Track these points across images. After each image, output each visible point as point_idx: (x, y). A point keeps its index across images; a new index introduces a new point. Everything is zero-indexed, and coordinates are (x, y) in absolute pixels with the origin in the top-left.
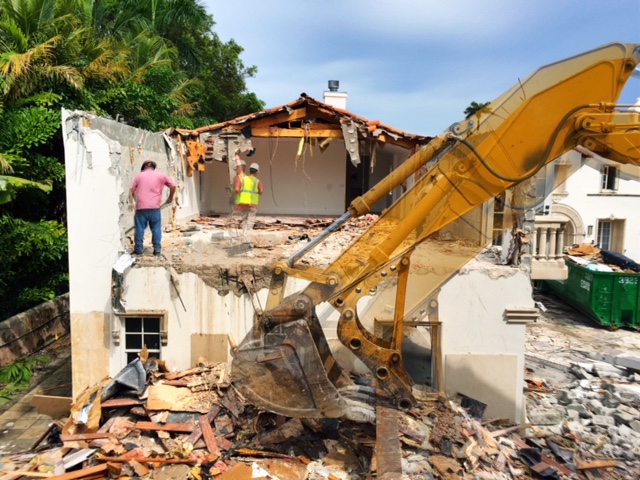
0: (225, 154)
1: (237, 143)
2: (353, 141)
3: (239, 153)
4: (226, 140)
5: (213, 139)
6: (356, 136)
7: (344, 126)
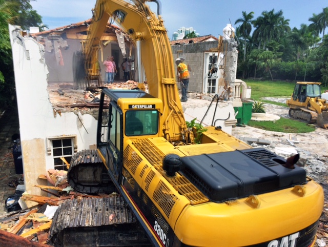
0: (52, 48)
1: (59, 42)
2: (122, 42)
3: (60, 48)
4: (52, 40)
5: (44, 40)
6: (123, 40)
7: (117, 35)
